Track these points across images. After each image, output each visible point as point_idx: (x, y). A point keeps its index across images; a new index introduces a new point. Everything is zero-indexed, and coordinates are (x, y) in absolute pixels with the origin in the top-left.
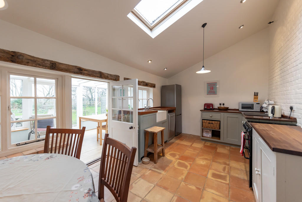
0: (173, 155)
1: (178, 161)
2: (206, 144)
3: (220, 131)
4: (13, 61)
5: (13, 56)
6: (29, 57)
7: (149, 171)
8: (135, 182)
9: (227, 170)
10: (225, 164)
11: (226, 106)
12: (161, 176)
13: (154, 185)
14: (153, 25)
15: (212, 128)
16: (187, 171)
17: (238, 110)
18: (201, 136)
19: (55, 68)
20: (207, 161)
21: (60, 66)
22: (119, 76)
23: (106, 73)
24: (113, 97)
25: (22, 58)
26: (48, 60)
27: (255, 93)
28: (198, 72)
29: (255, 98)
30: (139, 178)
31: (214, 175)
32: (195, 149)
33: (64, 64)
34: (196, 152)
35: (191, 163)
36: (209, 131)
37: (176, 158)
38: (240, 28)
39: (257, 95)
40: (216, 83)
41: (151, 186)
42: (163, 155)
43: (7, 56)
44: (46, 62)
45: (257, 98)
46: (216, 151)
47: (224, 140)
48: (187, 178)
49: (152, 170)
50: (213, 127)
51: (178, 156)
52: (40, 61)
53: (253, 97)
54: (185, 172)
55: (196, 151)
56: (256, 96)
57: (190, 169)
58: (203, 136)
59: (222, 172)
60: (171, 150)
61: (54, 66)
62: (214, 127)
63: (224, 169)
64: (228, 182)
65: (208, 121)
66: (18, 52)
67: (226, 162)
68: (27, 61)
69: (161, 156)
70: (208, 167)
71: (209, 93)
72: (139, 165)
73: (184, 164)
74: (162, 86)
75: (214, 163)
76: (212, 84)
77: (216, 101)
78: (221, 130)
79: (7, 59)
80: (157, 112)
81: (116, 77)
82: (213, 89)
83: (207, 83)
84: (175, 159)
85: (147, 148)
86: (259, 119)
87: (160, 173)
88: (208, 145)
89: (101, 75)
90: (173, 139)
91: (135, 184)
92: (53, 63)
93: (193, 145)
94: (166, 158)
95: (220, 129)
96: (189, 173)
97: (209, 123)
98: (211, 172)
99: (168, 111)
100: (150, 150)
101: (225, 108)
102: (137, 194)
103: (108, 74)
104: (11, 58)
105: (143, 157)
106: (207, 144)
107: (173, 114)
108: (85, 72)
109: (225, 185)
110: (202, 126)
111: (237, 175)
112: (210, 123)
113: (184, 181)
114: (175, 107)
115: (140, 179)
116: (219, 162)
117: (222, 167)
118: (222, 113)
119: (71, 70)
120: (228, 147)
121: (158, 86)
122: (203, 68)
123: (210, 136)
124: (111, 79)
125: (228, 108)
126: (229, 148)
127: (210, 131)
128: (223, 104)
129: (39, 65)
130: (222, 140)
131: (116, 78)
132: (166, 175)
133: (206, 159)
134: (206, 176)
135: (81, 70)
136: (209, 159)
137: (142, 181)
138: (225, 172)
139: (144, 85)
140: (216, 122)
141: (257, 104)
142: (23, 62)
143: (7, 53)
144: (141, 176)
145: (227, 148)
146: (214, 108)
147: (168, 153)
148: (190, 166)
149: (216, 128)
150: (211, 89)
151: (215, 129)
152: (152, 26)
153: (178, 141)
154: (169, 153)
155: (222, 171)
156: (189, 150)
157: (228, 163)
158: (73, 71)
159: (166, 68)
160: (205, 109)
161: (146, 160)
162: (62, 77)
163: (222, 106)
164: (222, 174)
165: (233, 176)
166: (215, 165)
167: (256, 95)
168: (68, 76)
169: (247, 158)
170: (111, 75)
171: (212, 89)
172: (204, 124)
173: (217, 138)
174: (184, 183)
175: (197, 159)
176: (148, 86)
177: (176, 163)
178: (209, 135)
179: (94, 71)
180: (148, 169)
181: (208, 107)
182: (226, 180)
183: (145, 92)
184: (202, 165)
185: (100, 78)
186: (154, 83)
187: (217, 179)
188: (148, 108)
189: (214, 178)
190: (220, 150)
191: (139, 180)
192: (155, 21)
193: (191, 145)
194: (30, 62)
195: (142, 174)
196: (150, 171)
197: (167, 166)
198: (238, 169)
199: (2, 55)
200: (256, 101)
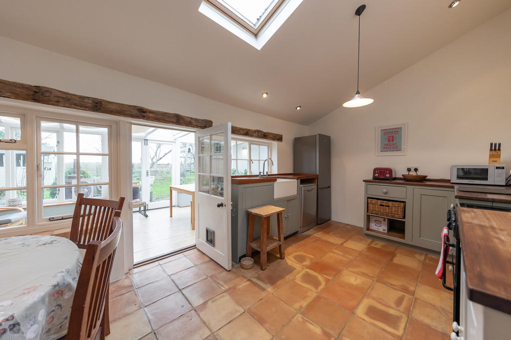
0: (300, 259)
1: (306, 272)
2: (373, 245)
3: (404, 222)
4: (35, 100)
5: (36, 92)
6: (60, 93)
7: (246, 282)
8: (214, 299)
9: (405, 304)
10: (406, 290)
11: (421, 173)
12: (264, 294)
13: (243, 311)
14: (257, 26)
15: (387, 215)
16: (317, 293)
17: (449, 181)
18: (365, 229)
19: (100, 109)
20: (364, 279)
21: (107, 106)
22: (212, 122)
23: (188, 117)
24: (201, 155)
25: (49, 95)
26: (88, 98)
27: (492, 144)
28: (347, 105)
29: (491, 156)
30: (225, 292)
31: (372, 312)
32: (347, 251)
33: (116, 103)
34: (347, 258)
35: (330, 278)
36: (382, 220)
37: (304, 266)
38: (451, 6)
39: (499, 150)
40: (401, 128)
41: (237, 311)
42: (282, 258)
43: (28, 93)
44: (86, 100)
45: (499, 156)
46: (392, 260)
47: (412, 240)
48: (310, 307)
49: (251, 281)
50: (389, 213)
51: (309, 261)
52: (78, 100)
53: (487, 152)
54: (313, 293)
55: (347, 256)
56: (494, 152)
57: (323, 290)
58: (368, 229)
59: (393, 308)
60: (299, 249)
61: (98, 106)
62: (392, 213)
63: (399, 302)
64: (400, 332)
65: (379, 202)
66: (44, 87)
67: (408, 286)
68: (57, 99)
69: (278, 258)
70: (363, 292)
71: (384, 148)
72: (234, 269)
73: (315, 278)
74: (295, 138)
75: (379, 286)
76: (391, 131)
77: (399, 164)
78: (408, 221)
79: (27, 97)
80: (276, 180)
81: (206, 122)
82: (393, 141)
83: (382, 130)
84: (301, 266)
85: (252, 242)
86: (493, 201)
87: (263, 289)
88: (378, 246)
89: (178, 120)
90: (311, 230)
91: (213, 302)
92: (97, 102)
93: (345, 245)
94: (286, 262)
95: (404, 217)
96: (318, 298)
97: (381, 205)
98: (366, 303)
99: (299, 180)
100: (254, 245)
101: (418, 176)
102: (206, 322)
103: (191, 118)
104: (33, 95)
105: (244, 256)
106: (376, 244)
107: (313, 186)
108: (151, 115)
109: (390, 337)
110: (368, 211)
111: (427, 321)
112: (383, 206)
113: (303, 314)
114: (318, 173)
115: (224, 294)
116: (391, 284)
117: (394, 295)
118: (408, 187)
119: (126, 112)
120: (421, 254)
121: (288, 138)
122: (357, 95)
123: (384, 230)
124: (197, 126)
125: (427, 176)
126: (423, 258)
127: (384, 220)
128: (416, 170)
129: (76, 105)
130: (408, 240)
131: (205, 124)
132: (273, 294)
133: (364, 274)
134: (352, 310)
135: (144, 112)
136: (370, 275)
137: (227, 297)
138: (399, 308)
139: (258, 137)
140: (396, 204)
141: (497, 168)
142: (51, 101)
143: (27, 88)
144: (230, 289)
145: (418, 256)
146: (393, 176)
147: (291, 253)
148: (326, 285)
149: (396, 215)
150: (389, 141)
151: (393, 217)
152: (256, 28)
153: (319, 235)
154: (293, 255)
155: (393, 305)
156: (334, 253)
157: (412, 288)
158: (129, 113)
159: (300, 107)
160: (375, 178)
161: (248, 262)
162: (117, 123)
163: (413, 173)
164: (392, 312)
165: (416, 320)
166: (380, 290)
167: (495, 149)
168: (124, 121)
169: (450, 289)
170: (196, 120)
171: (391, 140)
172: (371, 206)
173: (400, 235)
174: (301, 316)
175: (345, 272)
176: (267, 138)
177: (300, 274)
178: (381, 228)
179: (167, 113)
180: (246, 278)
181: (382, 176)
182: (396, 327)
183: (264, 149)
184: (350, 286)
185: (176, 124)
186: (280, 134)
187: (377, 320)
188: (265, 174)
189: (371, 317)
190: (402, 259)
191: (223, 296)
192: (261, 17)
193: (342, 244)
194: (61, 101)
195: (231, 286)
196: (248, 282)
197: (281, 277)
198: (434, 307)
199: (20, 92)
200: (496, 161)
